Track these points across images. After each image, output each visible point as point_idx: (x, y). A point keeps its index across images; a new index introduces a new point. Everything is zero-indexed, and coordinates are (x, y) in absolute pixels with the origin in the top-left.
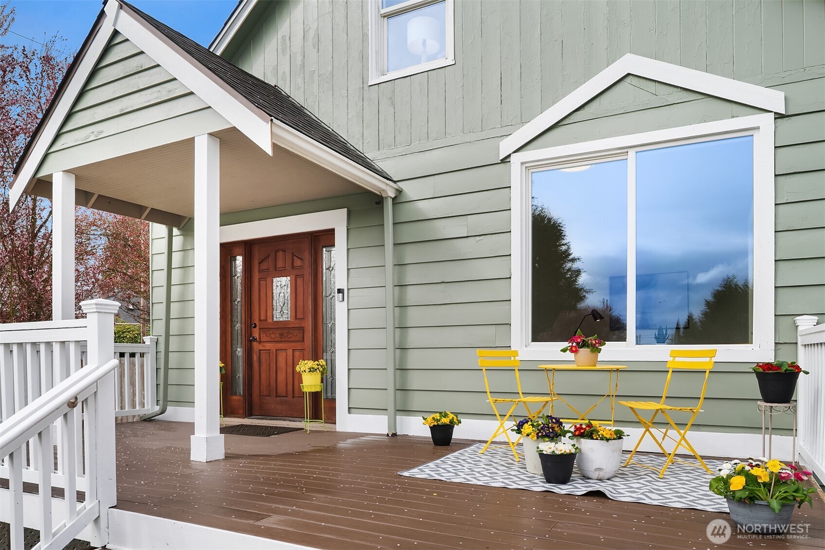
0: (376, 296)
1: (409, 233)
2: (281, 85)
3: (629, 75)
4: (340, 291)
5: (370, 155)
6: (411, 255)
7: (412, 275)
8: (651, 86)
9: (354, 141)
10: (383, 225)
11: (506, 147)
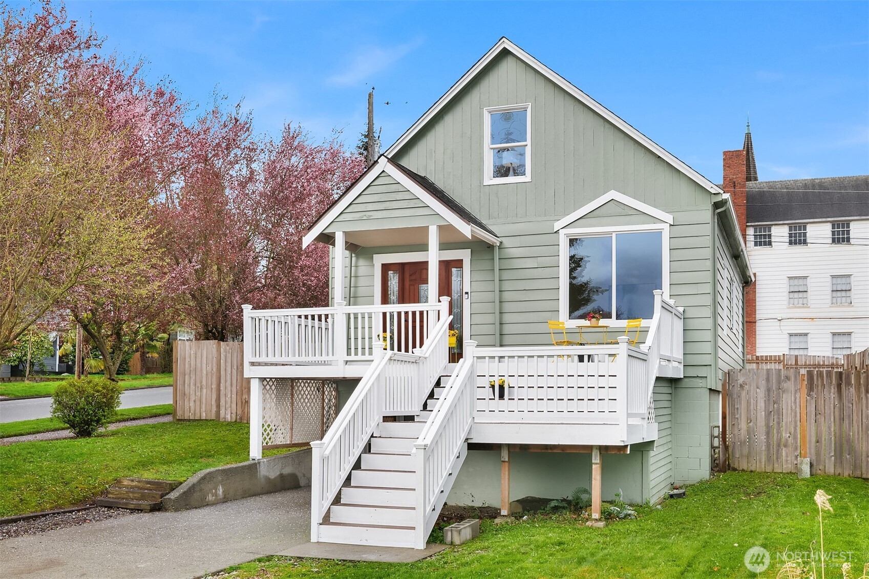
0: (488, 296)
1: (506, 264)
2: (428, 176)
3: (613, 199)
4: (467, 293)
5: (484, 222)
6: (506, 275)
7: (507, 286)
8: (623, 206)
9: (475, 213)
10: (494, 259)
11: (557, 226)
